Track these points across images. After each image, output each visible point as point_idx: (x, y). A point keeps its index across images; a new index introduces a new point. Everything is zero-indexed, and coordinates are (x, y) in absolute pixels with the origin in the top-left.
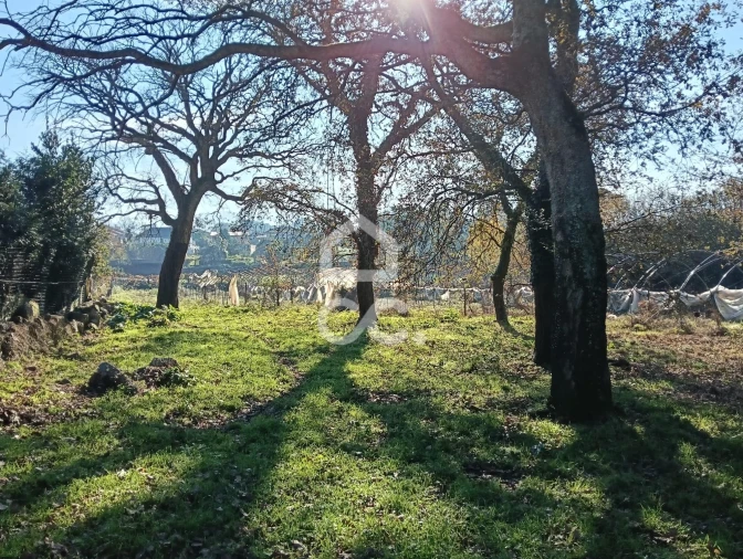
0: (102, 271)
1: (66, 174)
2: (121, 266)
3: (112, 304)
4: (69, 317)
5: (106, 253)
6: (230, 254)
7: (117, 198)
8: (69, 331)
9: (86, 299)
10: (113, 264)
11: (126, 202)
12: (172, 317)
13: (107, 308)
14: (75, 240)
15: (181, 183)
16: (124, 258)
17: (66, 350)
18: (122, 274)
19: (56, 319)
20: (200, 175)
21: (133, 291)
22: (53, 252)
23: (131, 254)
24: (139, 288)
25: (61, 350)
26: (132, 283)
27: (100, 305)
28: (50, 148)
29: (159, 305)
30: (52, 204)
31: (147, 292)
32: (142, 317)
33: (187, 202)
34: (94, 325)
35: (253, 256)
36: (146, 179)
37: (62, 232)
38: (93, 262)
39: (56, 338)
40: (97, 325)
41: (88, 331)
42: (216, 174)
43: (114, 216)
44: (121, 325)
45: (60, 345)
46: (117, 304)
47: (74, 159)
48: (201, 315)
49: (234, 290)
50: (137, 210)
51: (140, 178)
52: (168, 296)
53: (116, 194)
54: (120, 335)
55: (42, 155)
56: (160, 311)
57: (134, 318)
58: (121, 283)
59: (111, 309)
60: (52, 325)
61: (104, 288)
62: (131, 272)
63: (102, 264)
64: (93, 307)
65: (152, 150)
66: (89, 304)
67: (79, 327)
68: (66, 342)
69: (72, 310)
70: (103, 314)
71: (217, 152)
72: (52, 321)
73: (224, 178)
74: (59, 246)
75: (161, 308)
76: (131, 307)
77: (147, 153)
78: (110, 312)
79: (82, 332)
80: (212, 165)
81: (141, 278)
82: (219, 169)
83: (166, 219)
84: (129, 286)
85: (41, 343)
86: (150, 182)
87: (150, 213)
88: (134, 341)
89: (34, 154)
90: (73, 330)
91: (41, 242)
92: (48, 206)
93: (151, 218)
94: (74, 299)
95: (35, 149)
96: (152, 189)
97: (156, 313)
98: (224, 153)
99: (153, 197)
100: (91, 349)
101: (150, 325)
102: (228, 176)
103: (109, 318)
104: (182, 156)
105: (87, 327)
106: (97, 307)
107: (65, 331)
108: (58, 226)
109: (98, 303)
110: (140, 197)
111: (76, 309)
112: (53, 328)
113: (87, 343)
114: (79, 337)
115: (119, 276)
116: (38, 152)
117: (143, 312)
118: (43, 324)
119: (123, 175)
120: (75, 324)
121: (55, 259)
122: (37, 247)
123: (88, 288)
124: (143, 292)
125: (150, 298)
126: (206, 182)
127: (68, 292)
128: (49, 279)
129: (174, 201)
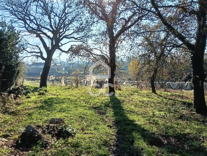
0: (21, 75)
1: (9, 37)
2: (26, 74)
3: (25, 86)
4: (10, 92)
5: (23, 70)
6: (57, 70)
7: (26, 51)
8: (10, 99)
9: (16, 85)
10: (24, 73)
11: (29, 53)
12: (46, 91)
13: (23, 88)
14: (13, 63)
15: (48, 46)
16: (27, 71)
17: (8, 108)
18: (26, 76)
19: (4, 95)
20: (54, 44)
22: (3, 68)
23: (29, 70)
24: (31, 80)
25: (6, 108)
26: (29, 79)
27: (21, 87)
28: (3, 27)
29: (41, 87)
32: (35, 91)
33: (50, 52)
34: (19, 96)
35: (64, 71)
36: (36, 45)
37: (7, 60)
38: (18, 72)
39: (4, 103)
40: (21, 95)
41: (17, 98)
43: (25, 57)
44: (29, 94)
45: (6, 106)
46: (26, 86)
47: (12, 32)
48: (54, 90)
49: (63, 81)
50: (33, 55)
51: (34, 45)
52: (43, 83)
54: (30, 100)
57: (33, 91)
58: (26, 79)
59: (25, 89)
60: (3, 97)
61: (21, 80)
62: (31, 76)
63: (21, 73)
64: (18, 88)
65: (38, 36)
67: (14, 96)
68: (9, 104)
69: (11, 89)
70: (22, 90)
71: (60, 36)
72: (3, 96)
73: (62, 45)
74: (6, 65)
75: (42, 88)
76: (31, 87)
77: (37, 36)
79: (15, 98)
80: (58, 41)
81: (32, 77)
82: (60, 42)
83: (43, 58)
84: (28, 80)
86: (37, 46)
87: (37, 56)
88: (35, 103)
90: (12, 98)
92: (2, 50)
93: (37, 58)
94: (12, 85)
96: (38, 48)
97: (40, 90)
98: (62, 37)
99: (38, 51)
100: (19, 108)
101: (39, 95)
103: (24, 91)
104: (49, 37)
105: (17, 96)
106: (20, 87)
107: (8, 99)
108: (6, 58)
109: (20, 86)
110: (34, 51)
111: (13, 89)
112: (3, 99)
113: (18, 104)
114: (14, 101)
117: (35, 89)
119: (28, 44)
120: (12, 95)
121: (4, 70)
123: (17, 81)
124: (33, 81)
125: (37, 84)
126: (56, 46)
127: (9, 83)
128: (2, 78)
129: (46, 52)
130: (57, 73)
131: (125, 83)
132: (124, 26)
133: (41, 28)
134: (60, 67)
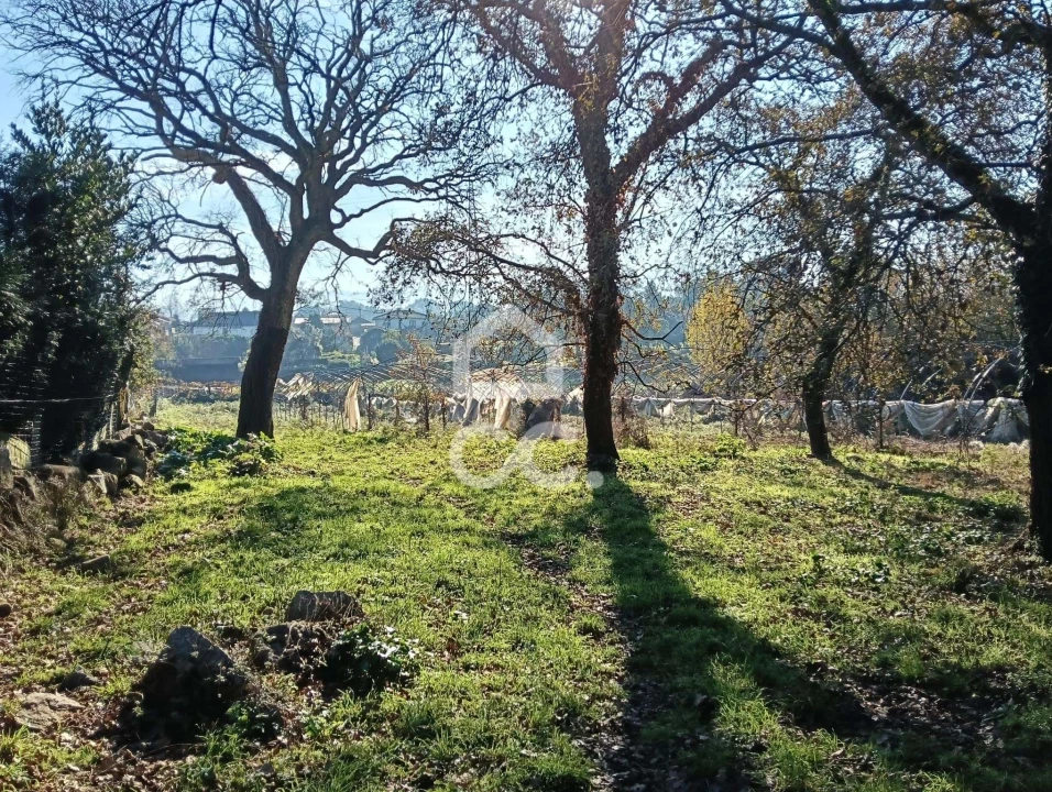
0: (142, 376)
1: (81, 185)
2: (169, 368)
3: (165, 433)
4: (89, 464)
5: (153, 349)
6: (325, 350)
7: (167, 255)
8: (89, 496)
9: (120, 426)
10: (156, 365)
11: (181, 261)
12: (268, 454)
13: (155, 439)
14: (100, 317)
15: (275, 228)
16: (171, 356)
17: (82, 540)
18: (170, 380)
19: (61, 476)
20: (306, 215)
21: (188, 407)
22: (55, 339)
23: (181, 351)
24: (195, 401)
25: (71, 543)
26: (184, 395)
27: (144, 435)
28: (48, 136)
29: (243, 431)
30: (53, 246)
31: (209, 408)
32: (216, 455)
33: (286, 260)
34: (136, 479)
35: (357, 352)
36: (216, 223)
37: (73, 302)
38: (129, 362)
39: (62, 516)
40: (143, 477)
41: (126, 491)
42: (333, 212)
43: (164, 283)
44: (182, 471)
45: (72, 530)
46: (170, 431)
47: (95, 156)
48: (312, 449)
49: (353, 405)
50: (200, 275)
51: (206, 221)
52: (255, 417)
53: (166, 250)
54: (187, 499)
55: (31, 148)
56: (246, 443)
57: (203, 457)
58: (168, 394)
59: (163, 442)
60: (54, 488)
61: (143, 402)
62: (191, 378)
63: (144, 365)
64: (131, 440)
65: (225, 174)
66: (125, 434)
67: (108, 484)
68: (84, 521)
69: (95, 447)
70: (149, 451)
71: (335, 175)
72: (54, 480)
73: (346, 219)
74: (67, 327)
75: (247, 438)
76: (194, 435)
77: (218, 179)
78: (160, 446)
79: (114, 494)
80: (326, 197)
81: (196, 386)
82: (338, 204)
83: (252, 290)
84: (180, 398)
85: (30, 533)
86: (221, 228)
87: (223, 278)
88: (217, 514)
89: (16, 146)
90: (98, 492)
91: (28, 317)
92: (45, 249)
93: (223, 288)
94: (98, 427)
95: (18, 135)
96: (226, 238)
97: (240, 449)
98: (345, 177)
99: (228, 251)
100: (135, 540)
101: (233, 473)
102: (352, 216)
103: (161, 457)
104: (277, 180)
105: (124, 483)
106: (139, 439)
107: (81, 499)
108: (65, 290)
109: (139, 432)
110: (205, 252)
111: (102, 444)
112: (57, 495)
113: (129, 522)
114: (109, 506)
115: (165, 383)
116: (25, 142)
117: (216, 447)
118: (34, 489)
119: (177, 216)
120: (101, 476)
121: (59, 352)
122: (20, 326)
123: (122, 406)
124: (202, 407)
125: (225, 421)
126: (316, 227)
127: (85, 415)
128: (49, 393)
129: (264, 257)
130: (325, 361)
131: (668, 410)
132: (660, 116)
133: (239, 137)
134: (336, 330)
